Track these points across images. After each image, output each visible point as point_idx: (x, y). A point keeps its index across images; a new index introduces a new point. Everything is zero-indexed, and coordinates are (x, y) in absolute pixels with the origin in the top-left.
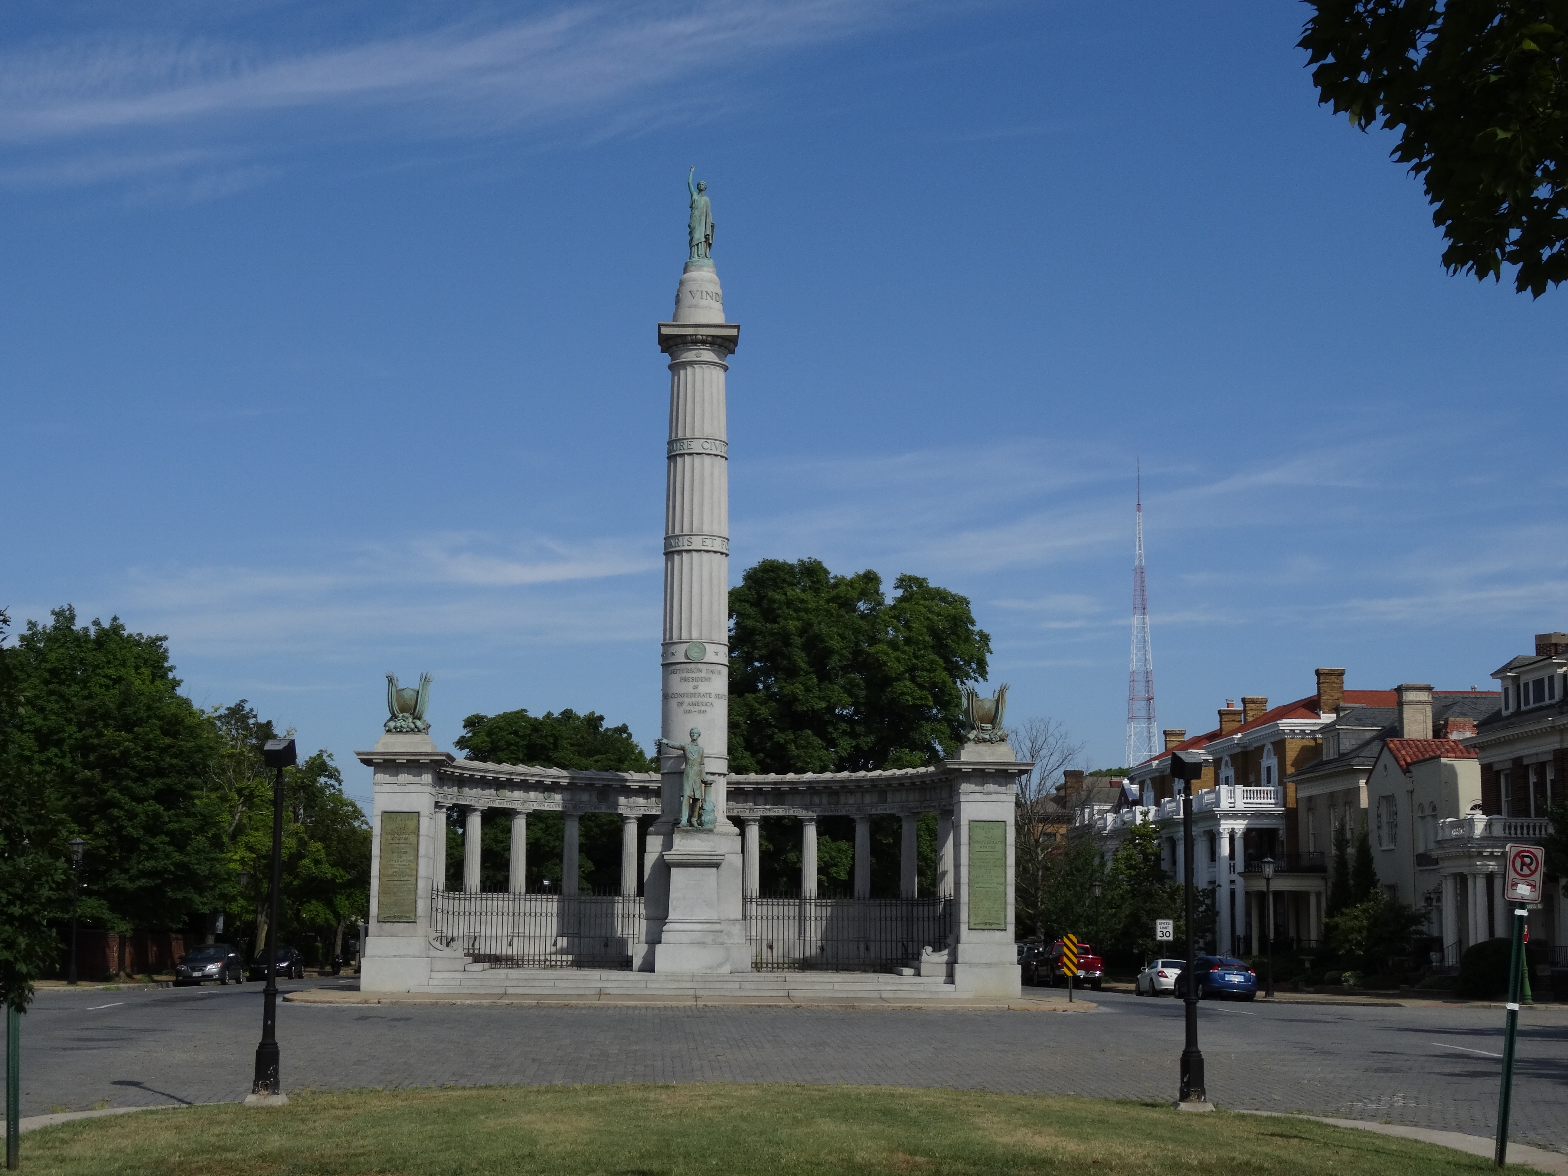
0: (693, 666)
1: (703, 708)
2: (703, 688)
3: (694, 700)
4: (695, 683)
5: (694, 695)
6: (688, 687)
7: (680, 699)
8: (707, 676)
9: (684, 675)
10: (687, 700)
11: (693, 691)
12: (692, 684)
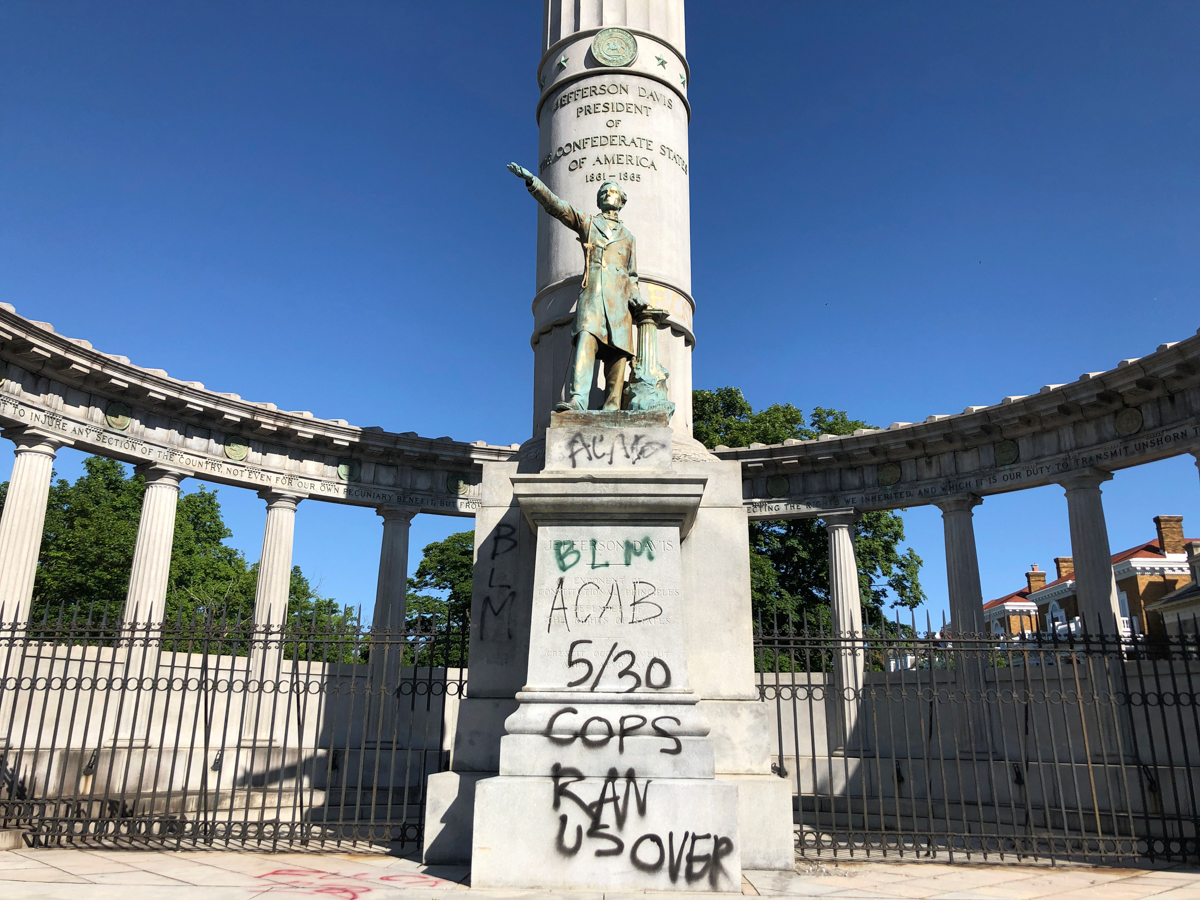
0: (606, 79)
1: (631, 170)
2: (630, 125)
3: (610, 151)
4: (610, 115)
5: (610, 141)
6: (595, 125)
7: (577, 155)
8: (641, 102)
9: (584, 103)
10: (591, 153)
11: (608, 132)
12: (602, 118)
